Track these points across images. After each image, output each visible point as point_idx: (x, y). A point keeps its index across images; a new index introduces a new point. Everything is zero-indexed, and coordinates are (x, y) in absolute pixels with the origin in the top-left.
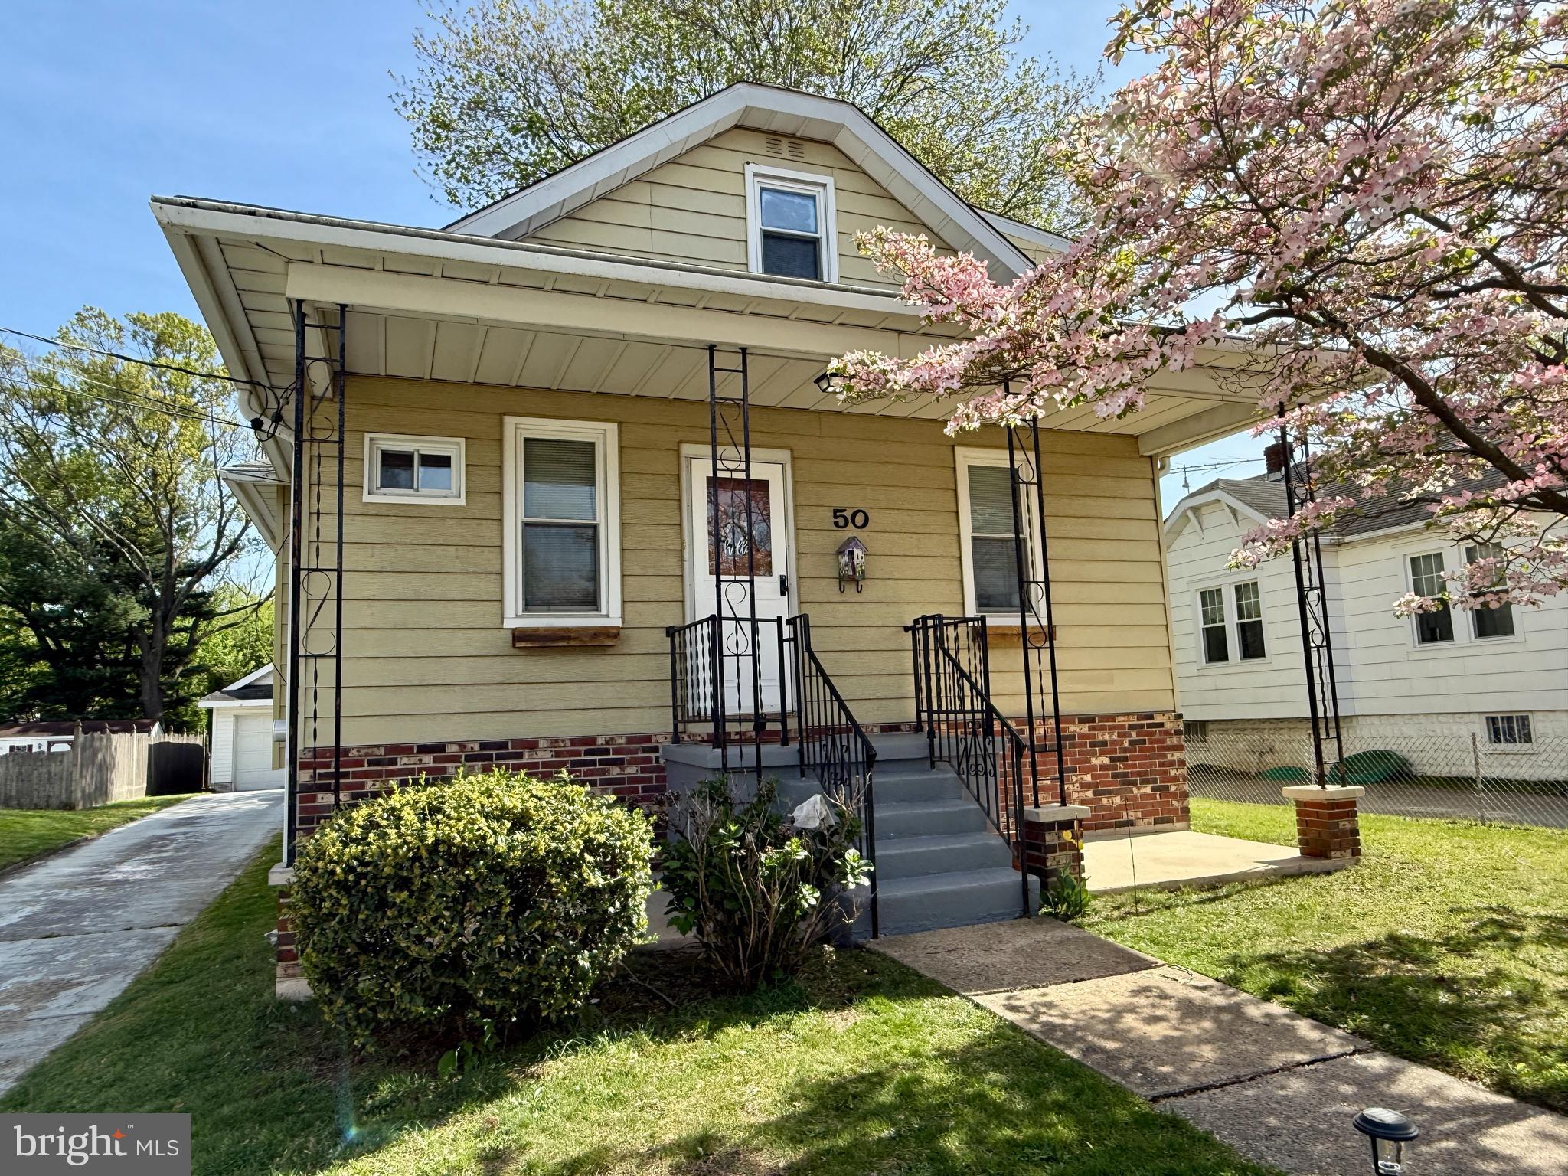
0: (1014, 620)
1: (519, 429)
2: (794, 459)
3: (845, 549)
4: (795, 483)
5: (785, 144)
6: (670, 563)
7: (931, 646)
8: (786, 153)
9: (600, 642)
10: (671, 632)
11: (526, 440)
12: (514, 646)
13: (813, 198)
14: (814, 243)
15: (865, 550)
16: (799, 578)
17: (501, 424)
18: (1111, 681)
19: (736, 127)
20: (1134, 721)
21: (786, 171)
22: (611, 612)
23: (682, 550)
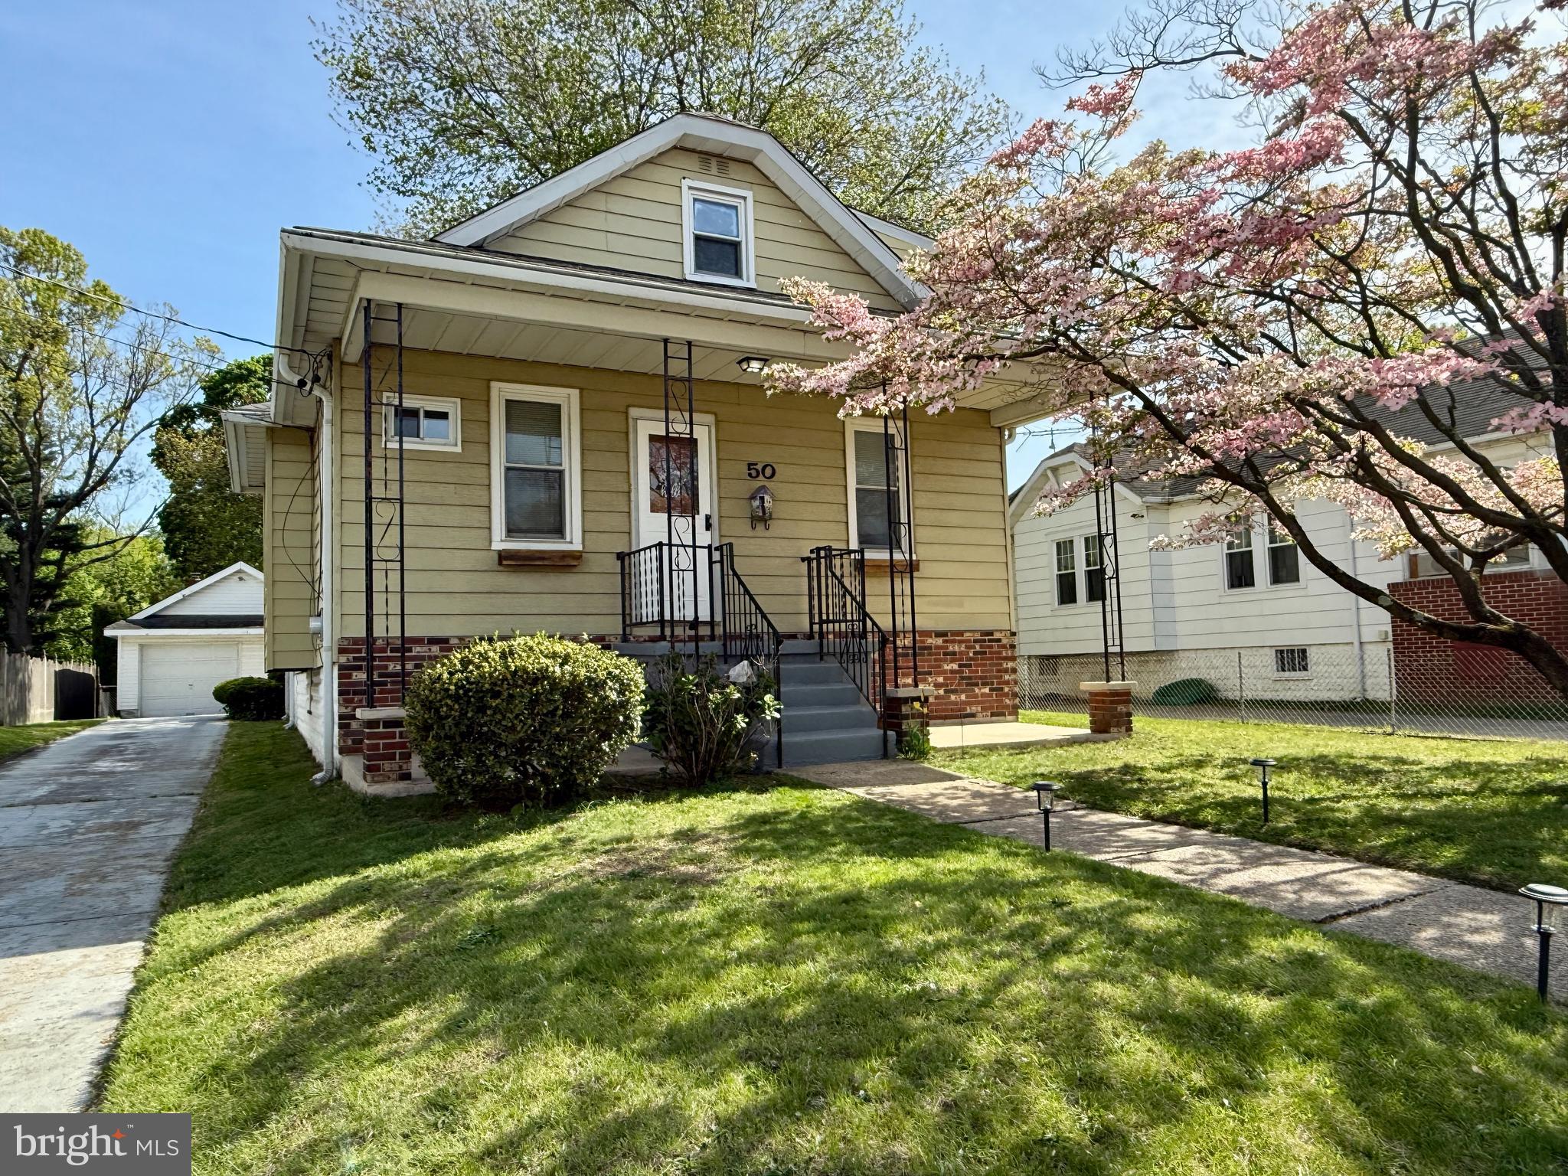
0: (885, 555)
1: (502, 392)
2: (718, 422)
3: (757, 495)
4: (718, 441)
5: (714, 162)
6: (620, 503)
7: (823, 573)
8: (714, 170)
9: (566, 562)
10: (621, 556)
11: (507, 401)
12: (500, 563)
13: (736, 208)
14: (736, 246)
15: (773, 496)
16: (720, 517)
17: (489, 388)
18: (961, 605)
19: (675, 147)
20: (978, 636)
21: (714, 186)
22: (574, 539)
23: (629, 492)
